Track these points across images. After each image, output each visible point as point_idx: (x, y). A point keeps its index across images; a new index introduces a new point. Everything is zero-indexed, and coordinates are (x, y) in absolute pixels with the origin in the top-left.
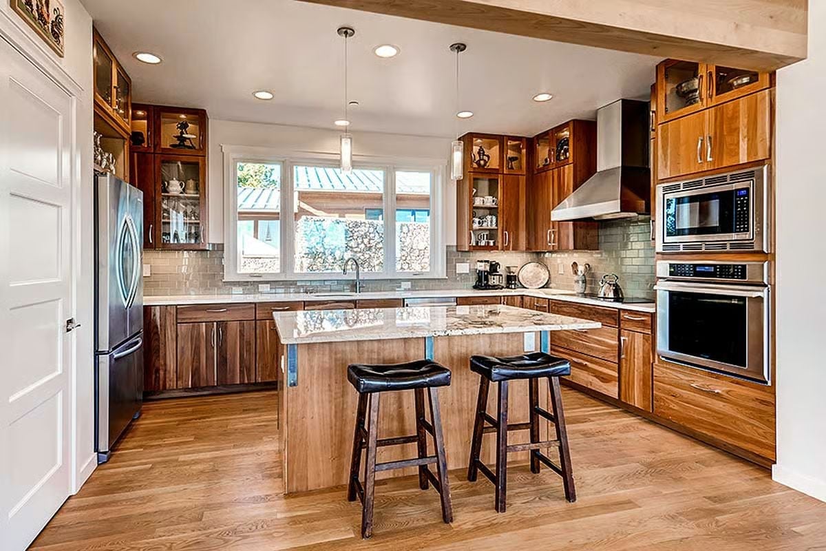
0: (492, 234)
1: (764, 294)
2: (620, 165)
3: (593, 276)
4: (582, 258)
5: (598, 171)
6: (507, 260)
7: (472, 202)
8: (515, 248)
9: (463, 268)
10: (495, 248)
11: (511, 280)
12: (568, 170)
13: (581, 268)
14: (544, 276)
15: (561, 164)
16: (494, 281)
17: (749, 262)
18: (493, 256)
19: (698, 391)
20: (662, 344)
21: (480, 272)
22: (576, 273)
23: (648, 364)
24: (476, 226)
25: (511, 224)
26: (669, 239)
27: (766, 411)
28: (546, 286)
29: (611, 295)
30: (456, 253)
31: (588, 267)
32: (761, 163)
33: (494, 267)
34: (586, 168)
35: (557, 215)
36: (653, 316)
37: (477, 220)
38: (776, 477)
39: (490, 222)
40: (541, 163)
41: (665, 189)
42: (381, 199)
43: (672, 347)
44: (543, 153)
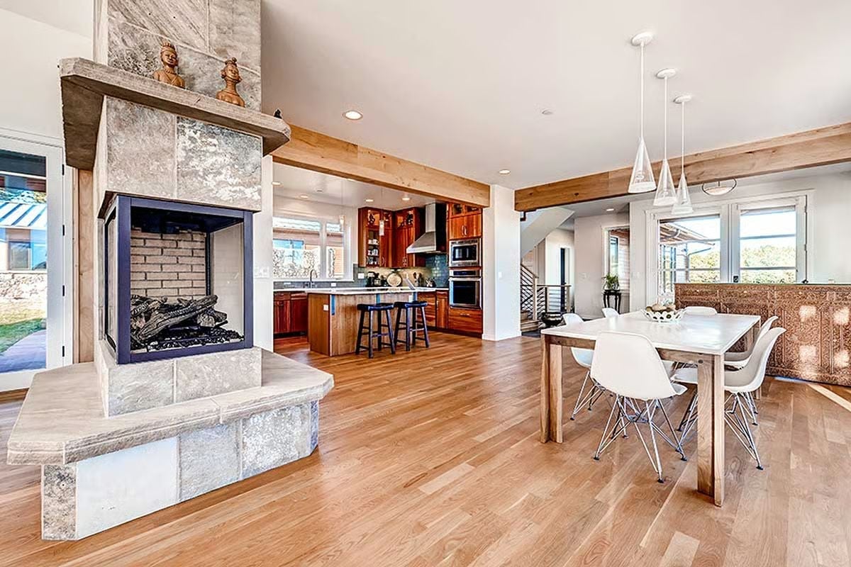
0: (375, 258)
1: (480, 280)
2: (435, 230)
3: (423, 279)
4: (418, 271)
5: (426, 231)
6: (383, 272)
7: (367, 242)
8: (387, 266)
9: (361, 276)
10: (378, 265)
11: (384, 282)
12: (413, 230)
13: (417, 276)
14: (399, 280)
15: (409, 227)
16: (377, 282)
17: (476, 269)
18: (376, 270)
19: (463, 316)
20: (451, 302)
21: (370, 278)
22: (415, 278)
23: (446, 310)
24: (369, 254)
25: (385, 255)
26: (453, 262)
27: (480, 319)
28: (400, 285)
29: (431, 286)
30: (358, 268)
31: (420, 275)
32: (479, 237)
33: (377, 275)
34: (421, 230)
35: (410, 250)
36: (448, 291)
37: (369, 251)
38: (483, 338)
39: (375, 253)
40: (399, 225)
41: (452, 243)
42: (318, 234)
43: (454, 302)
44: (400, 219)
